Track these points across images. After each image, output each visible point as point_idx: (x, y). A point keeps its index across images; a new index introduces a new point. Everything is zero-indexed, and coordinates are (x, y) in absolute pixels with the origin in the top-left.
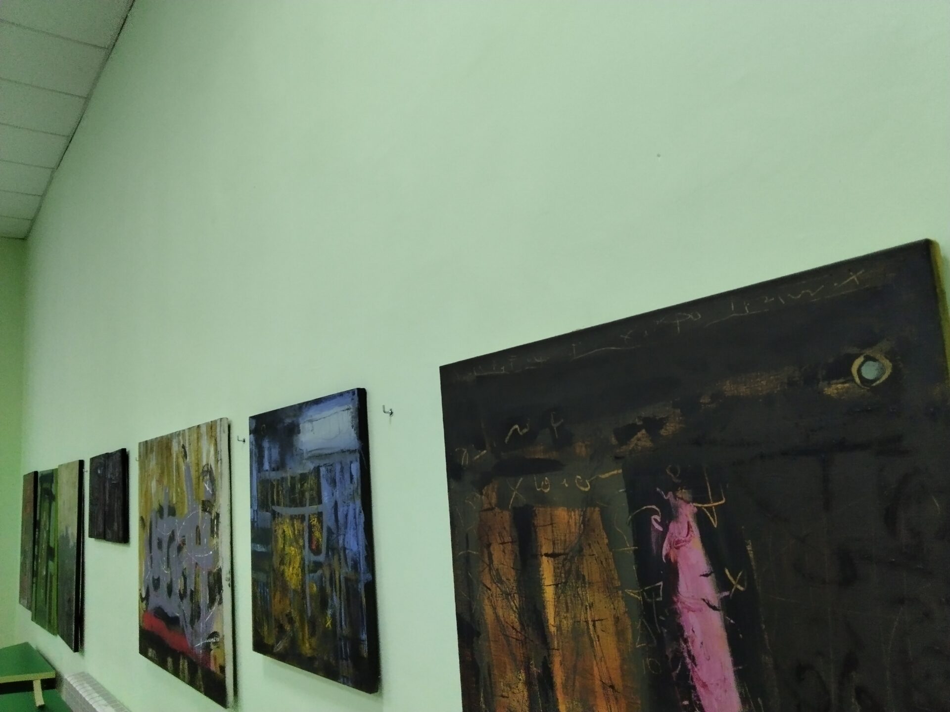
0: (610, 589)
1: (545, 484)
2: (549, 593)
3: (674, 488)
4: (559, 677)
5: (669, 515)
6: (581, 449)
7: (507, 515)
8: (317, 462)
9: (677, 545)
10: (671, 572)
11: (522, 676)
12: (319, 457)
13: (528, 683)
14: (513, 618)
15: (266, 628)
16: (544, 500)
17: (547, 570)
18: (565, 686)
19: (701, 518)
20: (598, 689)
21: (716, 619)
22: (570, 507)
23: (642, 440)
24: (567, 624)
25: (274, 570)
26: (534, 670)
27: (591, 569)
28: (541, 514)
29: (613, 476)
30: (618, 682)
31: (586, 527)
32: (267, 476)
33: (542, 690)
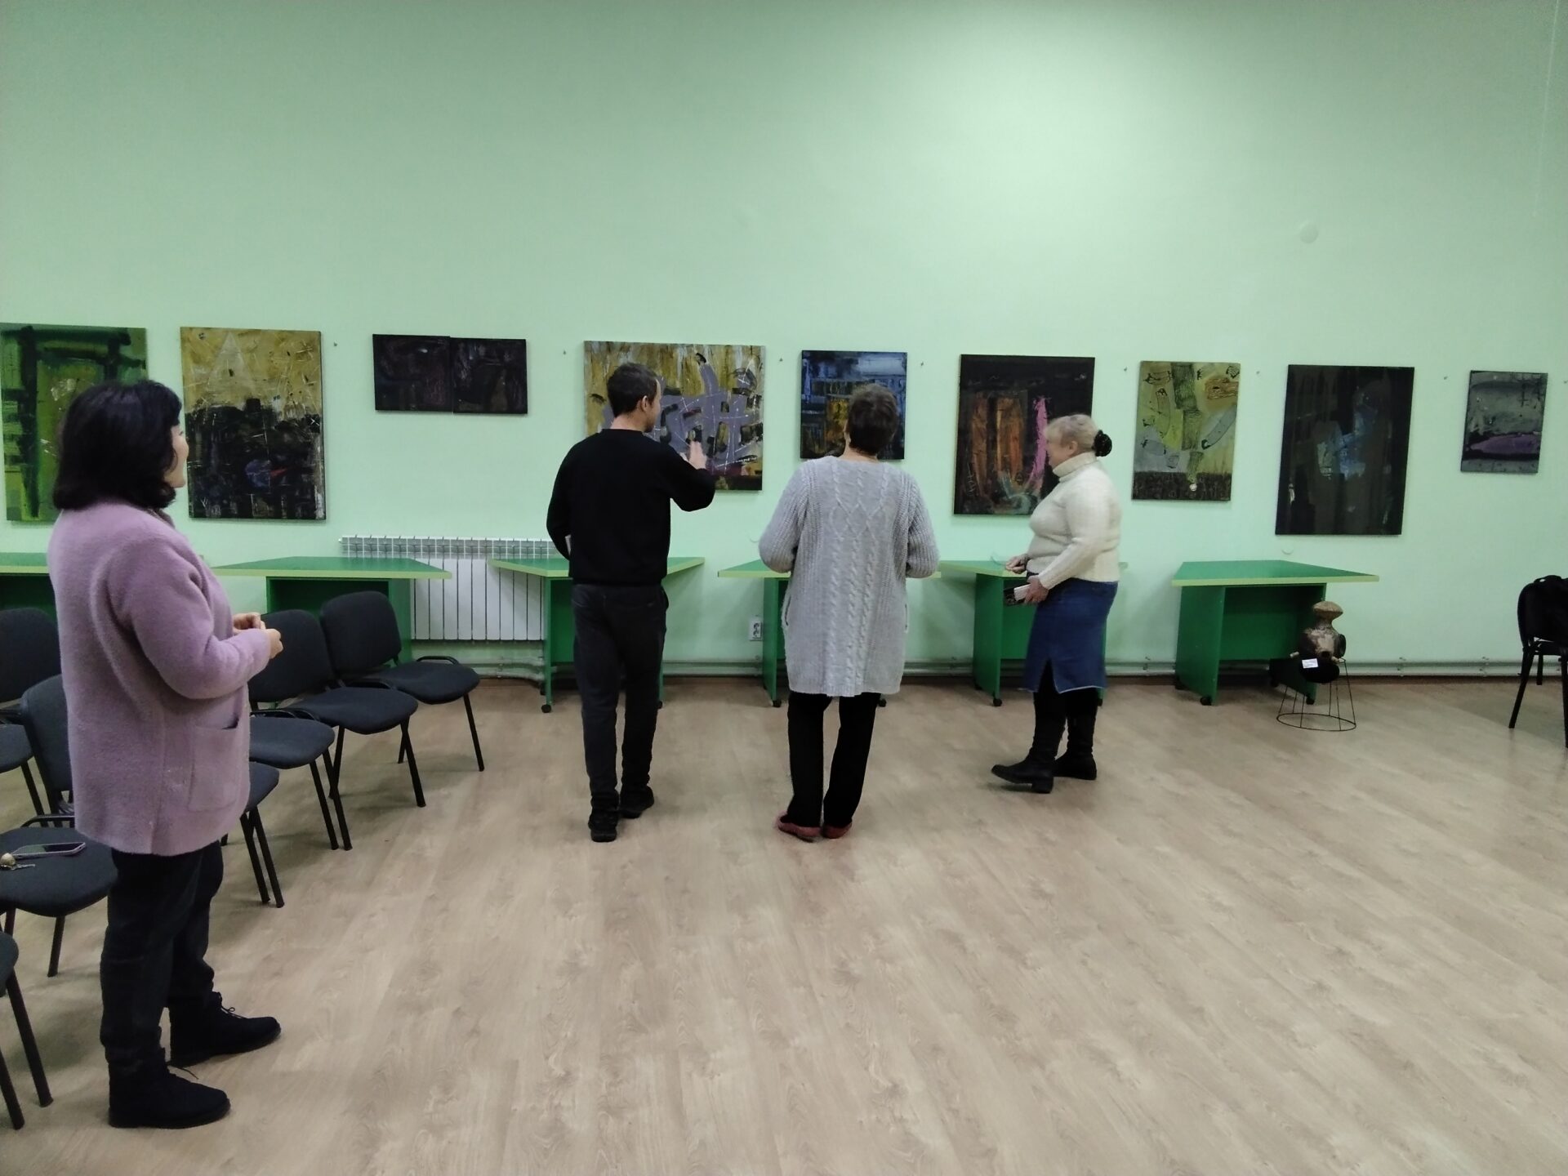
0: (1019, 415)
1: (1002, 393)
2: (999, 419)
3: (1040, 395)
4: (998, 438)
5: (1038, 400)
6: (1016, 385)
7: (986, 401)
9: (1039, 407)
10: (1036, 412)
11: (985, 441)
12: (876, 375)
13: (987, 443)
14: (985, 427)
15: (817, 447)
16: (1001, 396)
17: (999, 415)
18: (1001, 441)
19: (1046, 402)
20: (1011, 439)
22: (1010, 398)
23: (1034, 384)
24: (1003, 427)
25: (827, 421)
26: (990, 439)
27: (1014, 412)
28: (999, 400)
29: (1024, 392)
30: (1018, 436)
31: (1014, 404)
32: (823, 380)
33: (992, 444)
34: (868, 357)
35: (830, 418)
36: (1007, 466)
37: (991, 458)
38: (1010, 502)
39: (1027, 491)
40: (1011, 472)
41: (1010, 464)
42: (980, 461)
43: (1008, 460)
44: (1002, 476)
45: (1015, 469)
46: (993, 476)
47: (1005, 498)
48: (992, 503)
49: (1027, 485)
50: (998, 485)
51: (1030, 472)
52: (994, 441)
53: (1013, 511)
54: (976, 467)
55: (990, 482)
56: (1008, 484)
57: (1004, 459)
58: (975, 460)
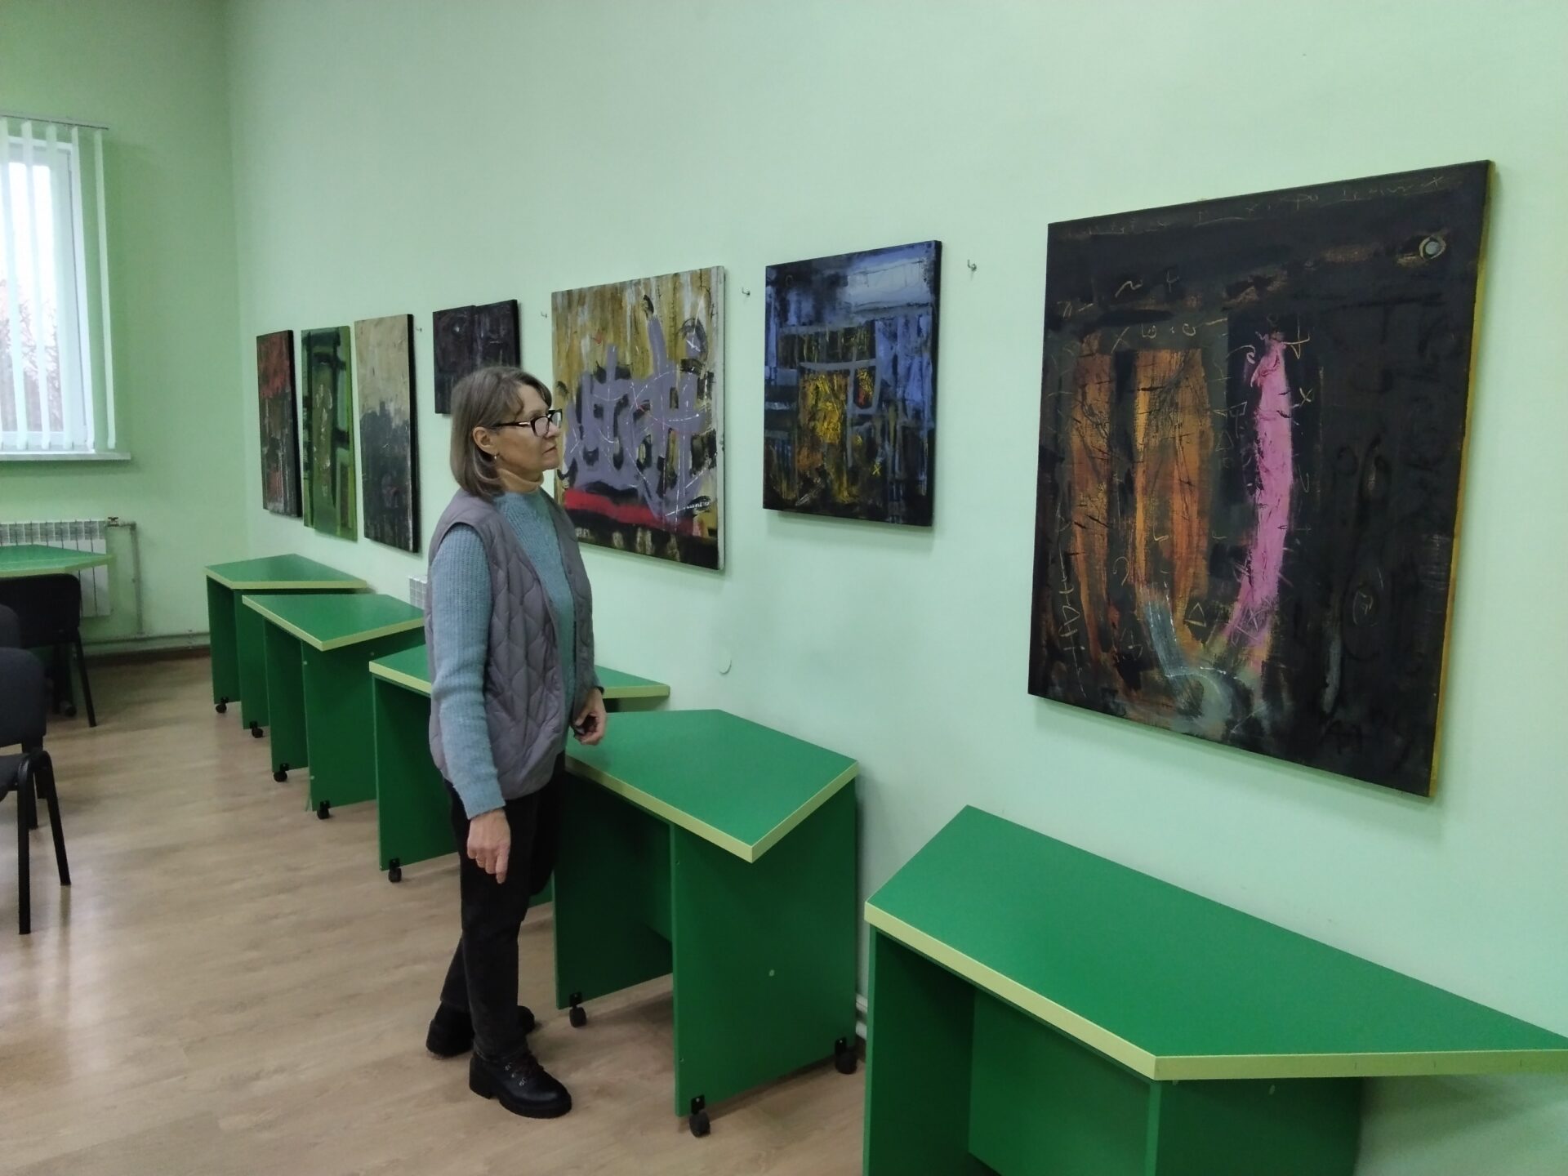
0: (1199, 411)
1: (1152, 332)
2: (1141, 420)
3: (1270, 331)
4: (1140, 481)
5: (1262, 351)
6: (1193, 302)
7: (1107, 359)
8: (870, 317)
9: (1264, 374)
10: (1256, 394)
11: (1104, 486)
12: (876, 310)
13: (1109, 492)
14: (1102, 443)
15: (784, 485)
16: (1148, 345)
17: (1142, 401)
18: (1145, 490)
19: (1288, 354)
20: (1176, 486)
21: (1285, 425)
22: (1173, 348)
23: (1250, 294)
24: (1154, 442)
25: (799, 427)
26: (1117, 480)
27: (1185, 397)
28: (1144, 357)
29: (1218, 324)
30: (1194, 479)
31: (1187, 365)
32: (793, 331)
33: (1122, 495)
34: (867, 265)
35: (803, 418)
36: (1162, 571)
37: (1118, 543)
38: (1168, 690)
39: (1220, 663)
40: (1172, 596)
41: (1170, 566)
42: (1089, 549)
43: (1166, 555)
44: (1149, 602)
45: (1184, 584)
46: (1124, 600)
47: (1155, 674)
48: (1119, 683)
49: (1219, 645)
50: (1137, 629)
51: (1231, 598)
52: (1128, 487)
53: (1178, 722)
54: (1079, 563)
55: (1115, 615)
56: (1164, 629)
57: (1153, 549)
58: (1078, 545)
